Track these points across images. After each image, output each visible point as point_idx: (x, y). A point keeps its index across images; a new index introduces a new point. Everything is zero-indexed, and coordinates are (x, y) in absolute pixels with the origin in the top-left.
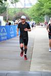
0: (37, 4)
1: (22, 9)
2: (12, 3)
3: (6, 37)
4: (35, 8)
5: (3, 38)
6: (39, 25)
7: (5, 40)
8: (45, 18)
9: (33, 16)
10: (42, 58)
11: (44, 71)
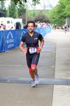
1: (41, 11)
4: (56, 10)
8: (66, 20)
9: (54, 18)
10: (66, 64)
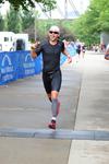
0: (88, 13)
1: (60, 21)
2: (44, 11)
3: (33, 71)
5: (27, 72)
6: (90, 49)
7: (32, 75)
8: (102, 37)
9: (81, 33)
10: (95, 107)
11: (99, 129)
